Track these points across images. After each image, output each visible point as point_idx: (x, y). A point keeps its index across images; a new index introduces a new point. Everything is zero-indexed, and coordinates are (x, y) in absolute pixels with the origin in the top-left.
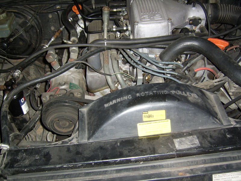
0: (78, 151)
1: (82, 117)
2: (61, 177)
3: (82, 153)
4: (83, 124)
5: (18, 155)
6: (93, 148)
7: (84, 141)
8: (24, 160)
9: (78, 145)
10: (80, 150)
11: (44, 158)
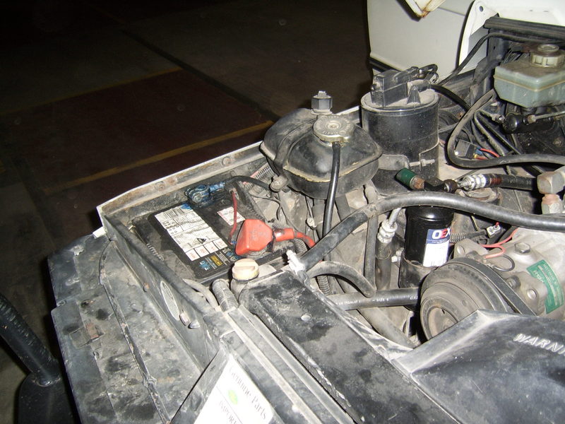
0: (370, 372)
1: (463, 329)
2: (294, 384)
3: (371, 381)
4: (446, 341)
5: (290, 289)
6: (399, 394)
7: (405, 367)
8: (286, 303)
9: (384, 363)
10: (377, 374)
11: (313, 328)
